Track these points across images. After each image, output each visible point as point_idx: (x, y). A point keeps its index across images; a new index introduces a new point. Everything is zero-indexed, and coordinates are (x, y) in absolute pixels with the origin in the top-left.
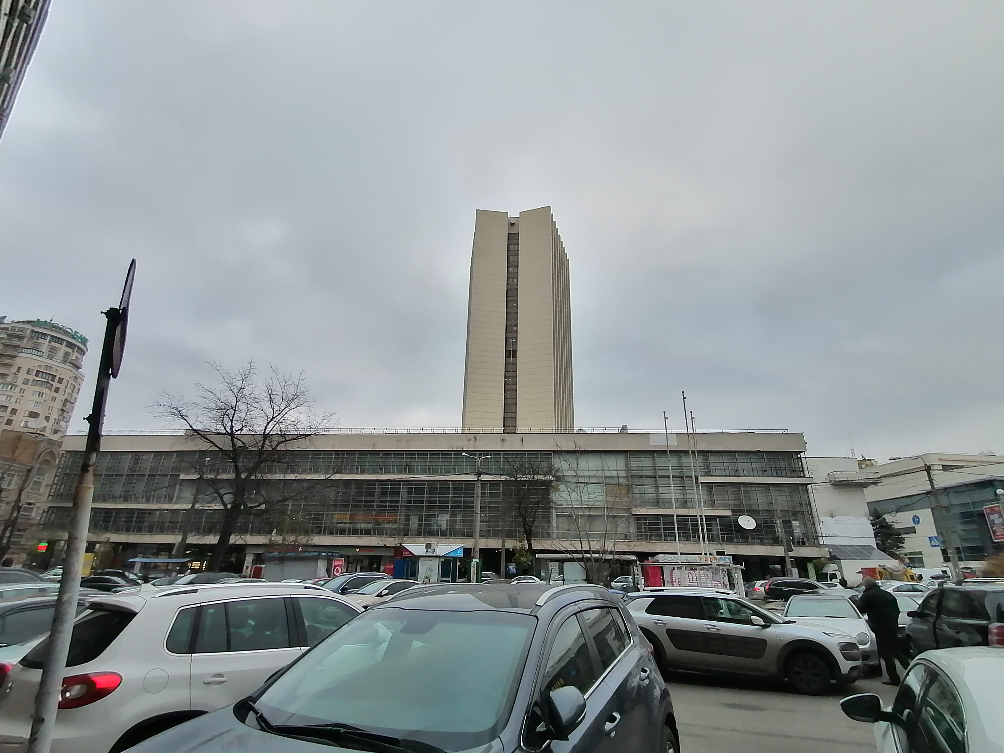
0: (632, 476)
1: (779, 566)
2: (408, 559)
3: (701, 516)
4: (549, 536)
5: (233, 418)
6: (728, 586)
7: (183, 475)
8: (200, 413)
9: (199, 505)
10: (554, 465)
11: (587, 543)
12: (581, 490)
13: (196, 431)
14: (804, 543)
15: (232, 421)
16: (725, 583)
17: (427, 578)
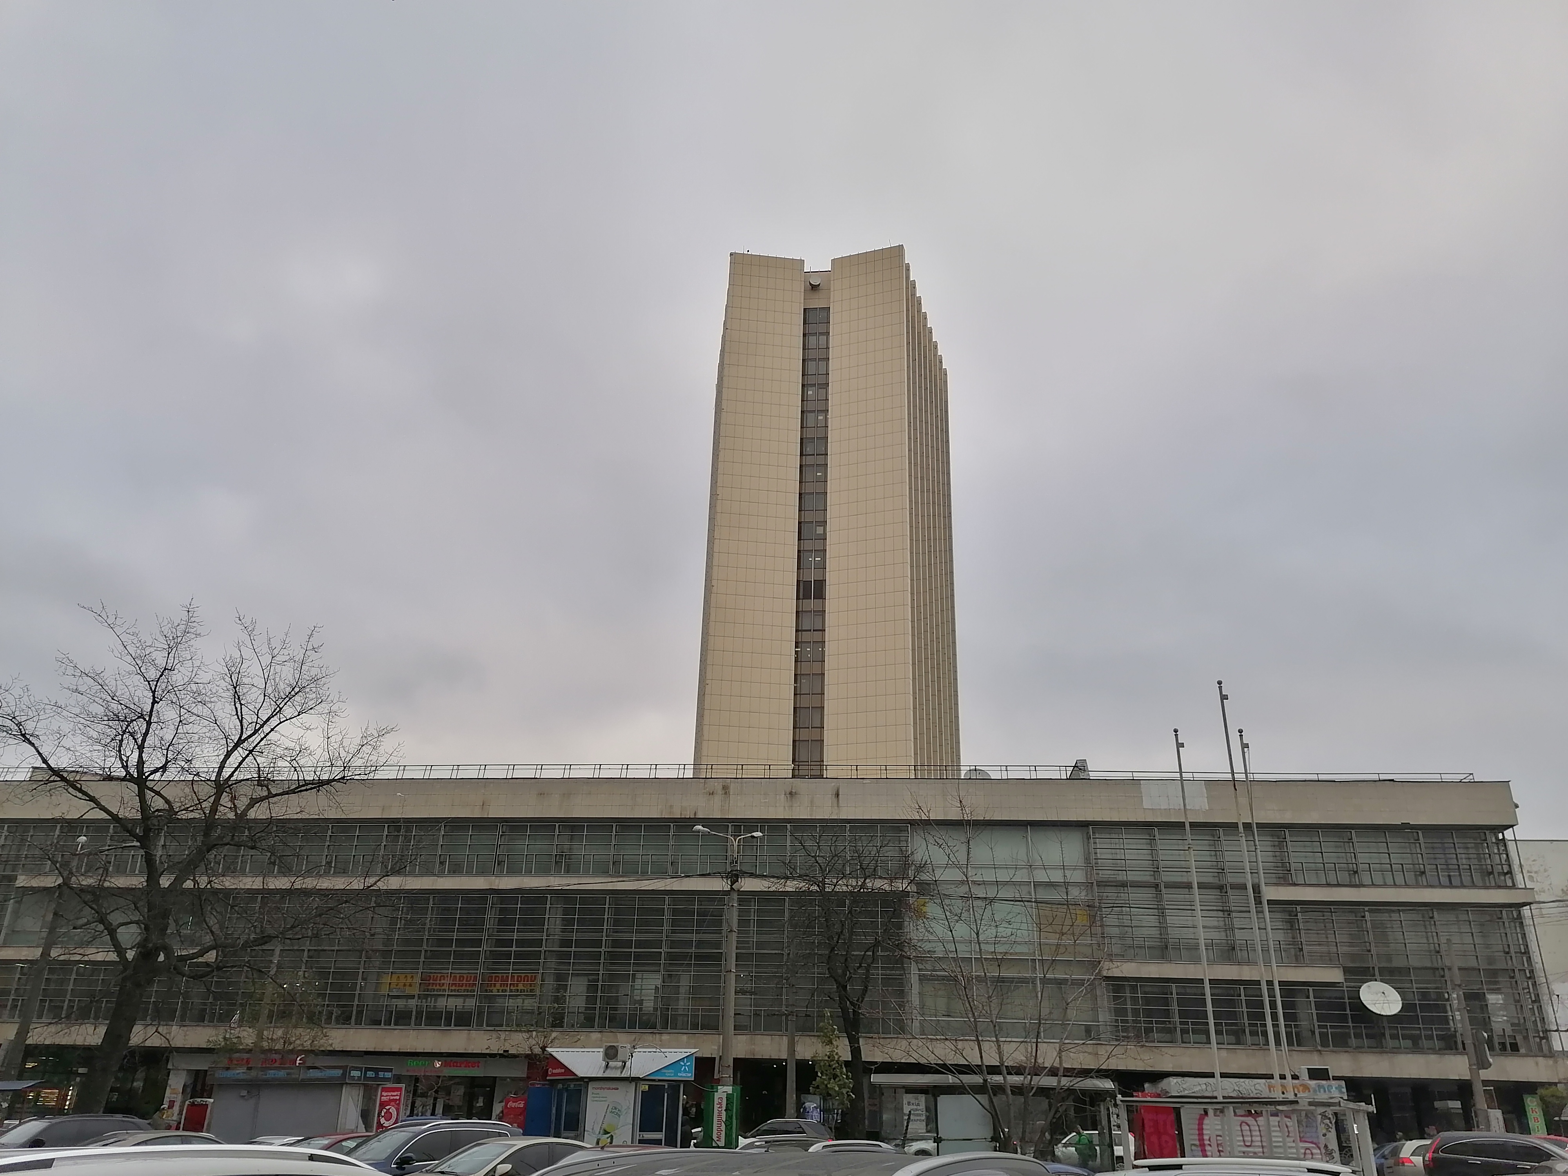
0: (1100, 884)
1: (1456, 1105)
2: (560, 1086)
3: (1270, 983)
4: (901, 1029)
5: (144, 741)
6: (1337, 1155)
7: (23, 877)
8: (66, 727)
9: (61, 951)
10: (912, 853)
11: (995, 1048)
12: (978, 916)
13: (56, 772)
14: (1515, 1048)
15: (141, 748)
16: (1330, 1148)
17: (606, 1132)
